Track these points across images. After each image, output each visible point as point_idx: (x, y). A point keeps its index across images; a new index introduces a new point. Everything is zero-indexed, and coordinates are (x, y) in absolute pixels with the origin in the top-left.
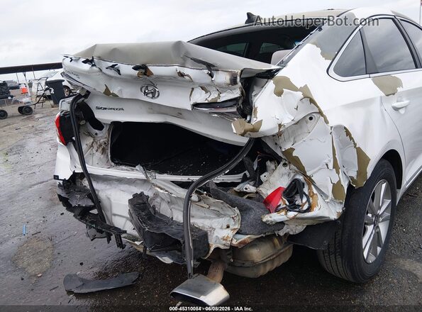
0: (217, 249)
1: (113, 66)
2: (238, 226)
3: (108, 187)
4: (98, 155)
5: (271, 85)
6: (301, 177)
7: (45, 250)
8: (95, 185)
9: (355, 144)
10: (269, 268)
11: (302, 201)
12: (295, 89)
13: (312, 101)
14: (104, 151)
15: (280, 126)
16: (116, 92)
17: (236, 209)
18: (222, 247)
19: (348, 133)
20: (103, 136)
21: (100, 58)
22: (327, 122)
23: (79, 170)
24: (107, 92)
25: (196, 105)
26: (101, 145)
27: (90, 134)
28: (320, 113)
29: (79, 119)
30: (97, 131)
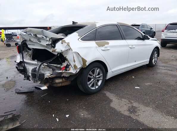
0: (46, 78)
1: (30, 34)
2: (52, 73)
3: (29, 66)
4: (28, 57)
5: (61, 41)
6: (69, 64)
7: (12, 84)
8: (26, 65)
9: (81, 57)
10: (60, 85)
11: (68, 69)
12: (66, 43)
13: (69, 46)
14: (30, 56)
15: (61, 51)
16: (32, 40)
17: (51, 69)
18: (47, 78)
19: (78, 54)
20: (31, 52)
21: (28, 32)
22: (72, 51)
23: (22, 60)
24: (30, 40)
25: (47, 45)
26: (29, 55)
27: (27, 51)
28: (71, 48)
29: (24, 47)
30: (29, 51)
